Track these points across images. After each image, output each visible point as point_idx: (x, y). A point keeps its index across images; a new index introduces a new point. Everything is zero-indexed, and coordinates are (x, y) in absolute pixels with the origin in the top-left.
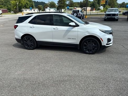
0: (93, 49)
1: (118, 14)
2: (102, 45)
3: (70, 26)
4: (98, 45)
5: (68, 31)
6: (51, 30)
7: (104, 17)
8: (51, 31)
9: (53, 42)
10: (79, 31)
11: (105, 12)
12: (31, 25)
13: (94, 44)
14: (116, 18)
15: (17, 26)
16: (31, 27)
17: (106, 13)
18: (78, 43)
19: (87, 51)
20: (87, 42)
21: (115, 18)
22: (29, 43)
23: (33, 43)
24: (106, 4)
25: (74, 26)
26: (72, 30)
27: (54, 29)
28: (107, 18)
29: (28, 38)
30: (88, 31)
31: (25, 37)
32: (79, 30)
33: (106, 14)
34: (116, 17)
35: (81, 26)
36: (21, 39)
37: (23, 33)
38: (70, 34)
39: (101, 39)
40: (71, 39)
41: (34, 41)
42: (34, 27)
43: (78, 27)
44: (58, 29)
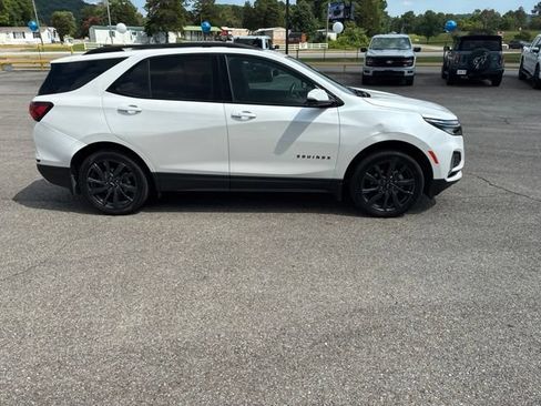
0: (401, 195)
1: (412, 58)
2: (435, 177)
3: (313, 103)
4: (417, 177)
5: (297, 127)
6: (224, 124)
7: (359, 68)
9: (230, 177)
10: (345, 126)
11: (364, 50)
12: (125, 101)
13: (401, 177)
14: (406, 74)
15: (50, 106)
16: (124, 112)
17: (369, 54)
18: (341, 176)
19: (376, 207)
20: (377, 168)
21: (403, 73)
22: (112, 182)
23: (133, 184)
24: (349, 19)
25: (322, 106)
26: (315, 121)
27: (233, 117)
28: (375, 72)
29: (110, 163)
30: (381, 125)
31: (92, 158)
32: (345, 121)
33: (368, 58)
34: (406, 70)
35: (352, 103)
36: (69, 166)
38: (306, 136)
39: (431, 153)
40: (309, 157)
41: (138, 174)
42: (138, 112)
43: (341, 109)
44: (251, 118)
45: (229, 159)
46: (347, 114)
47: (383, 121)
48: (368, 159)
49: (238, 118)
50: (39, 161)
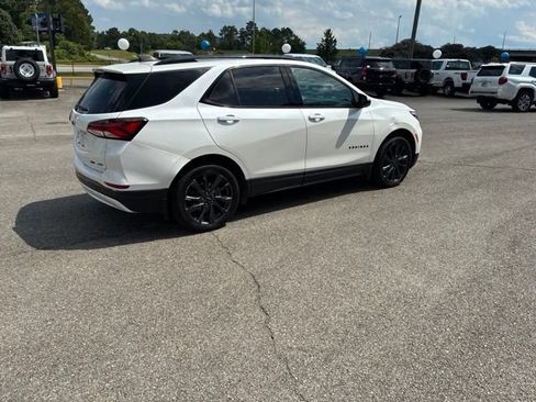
2: (416, 153)
6: (304, 127)
8: (302, 130)
9: (305, 173)
10: (375, 120)
18: (372, 160)
26: (360, 118)
29: (209, 175)
32: (375, 117)
36: (168, 187)
37: (186, 156)
39: (416, 135)
40: (356, 147)
42: (236, 121)
44: (321, 119)
45: (306, 156)
47: (393, 115)
48: (388, 144)
49: (312, 120)
50: (128, 187)
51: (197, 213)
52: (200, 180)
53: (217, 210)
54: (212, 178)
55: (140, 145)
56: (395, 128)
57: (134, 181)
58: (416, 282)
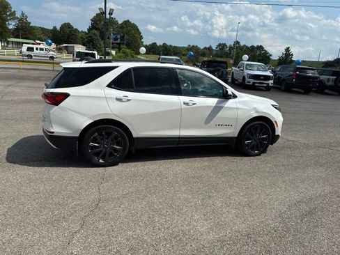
2: (276, 134)
4: (269, 134)
5: (217, 109)
6: (179, 107)
8: (178, 110)
9: (179, 138)
12: (121, 93)
15: (66, 96)
16: (119, 100)
18: (236, 135)
22: (106, 145)
24: (123, 44)
26: (226, 106)
27: (185, 103)
29: (107, 132)
30: (255, 108)
32: (239, 106)
35: (241, 97)
36: (78, 135)
37: (90, 118)
38: (221, 114)
39: (276, 122)
40: (222, 125)
41: (124, 139)
42: (128, 100)
43: (236, 99)
44: (194, 104)
45: (180, 127)
46: (240, 102)
47: (255, 106)
48: (249, 126)
50: (53, 133)
51: (97, 154)
52: (100, 134)
53: (111, 154)
54: (109, 134)
55: (64, 109)
56: (255, 115)
57: (58, 130)
58: (203, 226)
